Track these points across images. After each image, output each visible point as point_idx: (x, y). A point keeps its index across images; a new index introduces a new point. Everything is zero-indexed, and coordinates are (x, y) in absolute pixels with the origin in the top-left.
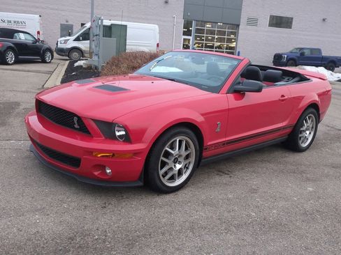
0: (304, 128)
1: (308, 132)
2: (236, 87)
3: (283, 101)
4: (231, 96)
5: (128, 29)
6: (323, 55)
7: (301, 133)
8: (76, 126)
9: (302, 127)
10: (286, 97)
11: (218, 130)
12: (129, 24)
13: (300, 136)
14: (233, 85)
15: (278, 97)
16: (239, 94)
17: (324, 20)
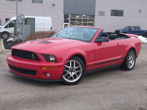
0: (130, 59)
1: (131, 61)
2: (98, 40)
3: (118, 46)
4: (96, 44)
5: (35, 20)
6: (141, 29)
7: (128, 62)
8: (33, 58)
9: (128, 59)
10: (120, 45)
11: (92, 58)
12: (36, 18)
13: (128, 63)
14: (96, 39)
15: (116, 45)
16: (99, 43)
17: (140, 11)
